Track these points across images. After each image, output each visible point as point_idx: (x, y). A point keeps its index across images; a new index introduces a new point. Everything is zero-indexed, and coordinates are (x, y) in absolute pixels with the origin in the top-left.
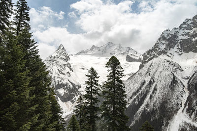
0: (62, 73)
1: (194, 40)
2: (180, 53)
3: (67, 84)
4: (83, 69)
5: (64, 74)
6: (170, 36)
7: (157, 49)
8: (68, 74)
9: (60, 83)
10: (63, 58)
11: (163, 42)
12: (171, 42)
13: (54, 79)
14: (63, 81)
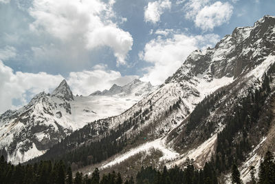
0: (49, 113)
1: (230, 61)
2: (209, 79)
3: (50, 126)
4: (87, 111)
5: (51, 114)
6: (199, 58)
7: (179, 75)
8: (58, 115)
9: (40, 124)
10: (61, 97)
11: (189, 65)
12: (200, 65)
13: (33, 119)
14: (45, 123)
